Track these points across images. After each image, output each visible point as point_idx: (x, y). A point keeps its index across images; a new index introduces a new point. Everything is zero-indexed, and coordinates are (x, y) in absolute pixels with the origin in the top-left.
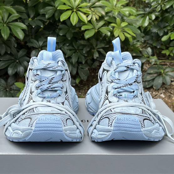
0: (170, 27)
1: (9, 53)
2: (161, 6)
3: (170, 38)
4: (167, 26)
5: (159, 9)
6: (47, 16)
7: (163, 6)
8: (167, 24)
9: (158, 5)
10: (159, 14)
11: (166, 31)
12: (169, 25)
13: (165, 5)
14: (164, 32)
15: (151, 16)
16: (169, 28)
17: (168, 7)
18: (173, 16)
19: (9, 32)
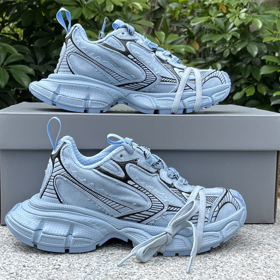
0: (245, 80)
2: (230, 50)
3: (245, 94)
4: (240, 79)
5: (228, 54)
7: (232, 49)
8: (240, 76)
9: (224, 49)
10: (227, 63)
11: (238, 86)
12: (243, 78)
13: (235, 48)
14: (236, 87)
16: (242, 82)
17: (239, 49)
18: (247, 65)
19: (8, 77)
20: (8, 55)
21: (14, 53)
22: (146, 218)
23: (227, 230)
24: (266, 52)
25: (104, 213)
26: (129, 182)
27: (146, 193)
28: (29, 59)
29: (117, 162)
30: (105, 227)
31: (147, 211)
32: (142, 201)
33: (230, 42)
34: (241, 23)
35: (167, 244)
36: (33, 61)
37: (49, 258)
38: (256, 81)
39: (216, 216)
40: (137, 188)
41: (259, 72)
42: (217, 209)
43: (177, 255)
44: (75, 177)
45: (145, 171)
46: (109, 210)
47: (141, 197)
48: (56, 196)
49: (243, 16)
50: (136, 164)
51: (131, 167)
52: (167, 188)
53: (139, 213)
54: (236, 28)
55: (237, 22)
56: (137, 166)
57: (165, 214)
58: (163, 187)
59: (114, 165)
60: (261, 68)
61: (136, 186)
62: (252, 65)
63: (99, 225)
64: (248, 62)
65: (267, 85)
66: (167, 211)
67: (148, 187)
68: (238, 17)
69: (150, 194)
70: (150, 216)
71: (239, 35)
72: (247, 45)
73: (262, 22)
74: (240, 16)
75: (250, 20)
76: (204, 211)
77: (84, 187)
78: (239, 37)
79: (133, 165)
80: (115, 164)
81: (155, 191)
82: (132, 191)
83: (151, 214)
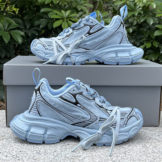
0: (146, 38)
1: (8, 57)
2: (137, 21)
3: (146, 47)
4: (143, 38)
5: (136, 23)
6: (41, 27)
8: (143, 36)
9: (134, 20)
10: (136, 28)
11: (142, 42)
12: (145, 37)
13: (140, 20)
14: (141, 42)
15: (129, 30)
16: (144, 39)
17: (142, 21)
18: (147, 29)
19: (10, 37)
20: (10, 24)
21: (13, 23)
22: (87, 125)
23: (132, 131)
24: (157, 22)
25: (64, 122)
26: (78, 105)
27: (88, 111)
28: (22, 27)
29: (71, 94)
30: (64, 129)
31: (88, 121)
32: (85, 116)
33: (137, 16)
34: (144, 5)
35: (99, 139)
36: (24, 28)
37: (34, 147)
38: (152, 39)
39: (126, 124)
40: (82, 108)
41: (153, 34)
42: (127, 120)
43: (104, 145)
44: (48, 102)
45: (87, 99)
46: (67, 120)
47: (84, 113)
48: (37, 112)
49: (145, 1)
50: (82, 95)
51: (79, 97)
52: (99, 108)
53: (83, 122)
54: (141, 8)
55: (141, 5)
56: (83, 96)
57: (98, 123)
58: (97, 107)
59: (70, 96)
60: (155, 31)
61: (82, 107)
62: (150, 30)
63: (61, 128)
64: (148, 28)
65: (158, 41)
66: (99, 121)
67: (89, 108)
68: (142, 2)
69: (90, 111)
70: (90, 124)
71: (142, 12)
72: (147, 18)
73: (156, 5)
75: (149, 3)
76: (119, 121)
77: (53, 107)
78: (142, 13)
79: (80, 95)
80: (70, 95)
81: (92, 110)
82: (79, 110)
83: (90, 123)
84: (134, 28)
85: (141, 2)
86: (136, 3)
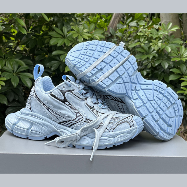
2: (151, 64)
5: (150, 66)
7: (153, 63)
9: (148, 63)
10: (150, 71)
13: (154, 63)
15: (143, 73)
17: (157, 65)
18: (161, 73)
22: (72, 125)
23: (118, 138)
24: (172, 66)
25: (51, 119)
26: (66, 103)
27: (75, 110)
29: (61, 91)
30: (50, 127)
31: (73, 120)
32: (71, 115)
33: (152, 59)
34: (159, 48)
39: (114, 129)
40: (70, 107)
41: (168, 78)
42: (116, 125)
44: (39, 97)
45: (77, 97)
46: (54, 118)
47: (71, 112)
49: (160, 44)
50: (72, 93)
51: (69, 95)
52: (88, 109)
53: (68, 121)
54: (155, 51)
55: (156, 48)
56: (72, 94)
57: (82, 123)
58: (86, 108)
59: (58, 92)
60: (170, 75)
61: (70, 106)
62: (165, 73)
63: (47, 126)
64: (162, 71)
65: (173, 85)
66: (85, 122)
67: (77, 107)
69: (77, 111)
70: (74, 124)
71: (157, 55)
72: (162, 62)
73: (171, 48)
74: (158, 45)
75: (164, 47)
77: (42, 103)
78: (157, 57)
79: (70, 93)
80: (60, 91)
81: (80, 110)
82: (67, 108)
83: (75, 122)
84: (148, 71)
85: (156, 45)
86: (151, 46)
